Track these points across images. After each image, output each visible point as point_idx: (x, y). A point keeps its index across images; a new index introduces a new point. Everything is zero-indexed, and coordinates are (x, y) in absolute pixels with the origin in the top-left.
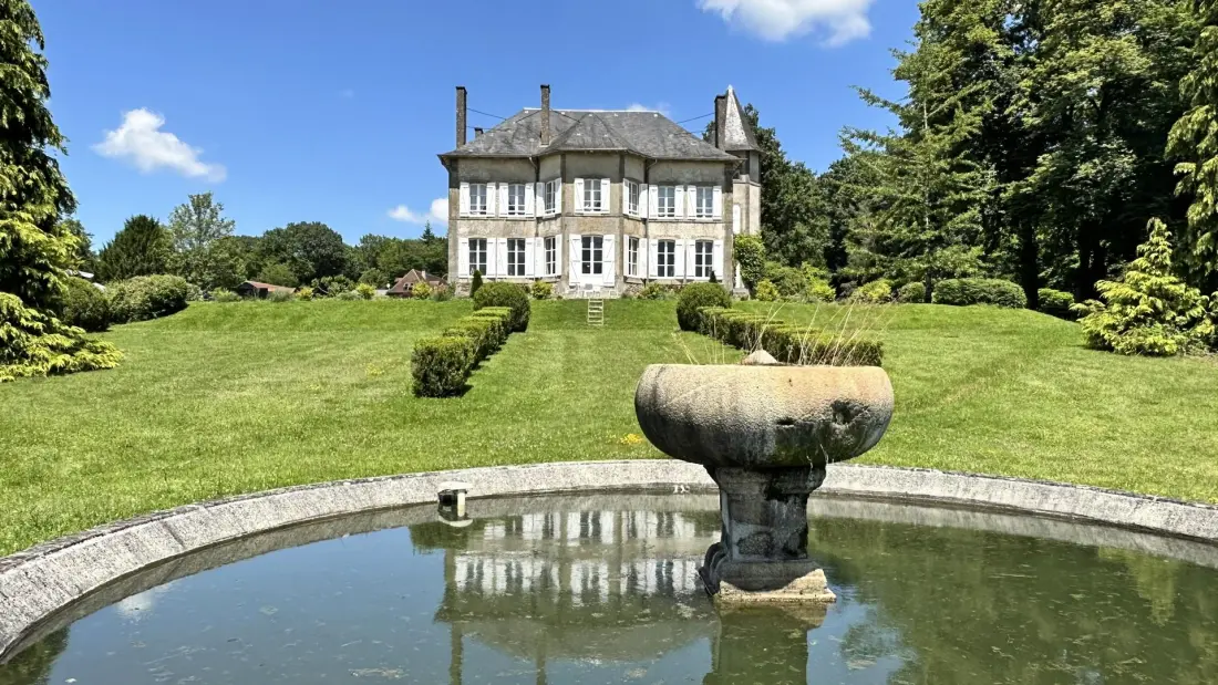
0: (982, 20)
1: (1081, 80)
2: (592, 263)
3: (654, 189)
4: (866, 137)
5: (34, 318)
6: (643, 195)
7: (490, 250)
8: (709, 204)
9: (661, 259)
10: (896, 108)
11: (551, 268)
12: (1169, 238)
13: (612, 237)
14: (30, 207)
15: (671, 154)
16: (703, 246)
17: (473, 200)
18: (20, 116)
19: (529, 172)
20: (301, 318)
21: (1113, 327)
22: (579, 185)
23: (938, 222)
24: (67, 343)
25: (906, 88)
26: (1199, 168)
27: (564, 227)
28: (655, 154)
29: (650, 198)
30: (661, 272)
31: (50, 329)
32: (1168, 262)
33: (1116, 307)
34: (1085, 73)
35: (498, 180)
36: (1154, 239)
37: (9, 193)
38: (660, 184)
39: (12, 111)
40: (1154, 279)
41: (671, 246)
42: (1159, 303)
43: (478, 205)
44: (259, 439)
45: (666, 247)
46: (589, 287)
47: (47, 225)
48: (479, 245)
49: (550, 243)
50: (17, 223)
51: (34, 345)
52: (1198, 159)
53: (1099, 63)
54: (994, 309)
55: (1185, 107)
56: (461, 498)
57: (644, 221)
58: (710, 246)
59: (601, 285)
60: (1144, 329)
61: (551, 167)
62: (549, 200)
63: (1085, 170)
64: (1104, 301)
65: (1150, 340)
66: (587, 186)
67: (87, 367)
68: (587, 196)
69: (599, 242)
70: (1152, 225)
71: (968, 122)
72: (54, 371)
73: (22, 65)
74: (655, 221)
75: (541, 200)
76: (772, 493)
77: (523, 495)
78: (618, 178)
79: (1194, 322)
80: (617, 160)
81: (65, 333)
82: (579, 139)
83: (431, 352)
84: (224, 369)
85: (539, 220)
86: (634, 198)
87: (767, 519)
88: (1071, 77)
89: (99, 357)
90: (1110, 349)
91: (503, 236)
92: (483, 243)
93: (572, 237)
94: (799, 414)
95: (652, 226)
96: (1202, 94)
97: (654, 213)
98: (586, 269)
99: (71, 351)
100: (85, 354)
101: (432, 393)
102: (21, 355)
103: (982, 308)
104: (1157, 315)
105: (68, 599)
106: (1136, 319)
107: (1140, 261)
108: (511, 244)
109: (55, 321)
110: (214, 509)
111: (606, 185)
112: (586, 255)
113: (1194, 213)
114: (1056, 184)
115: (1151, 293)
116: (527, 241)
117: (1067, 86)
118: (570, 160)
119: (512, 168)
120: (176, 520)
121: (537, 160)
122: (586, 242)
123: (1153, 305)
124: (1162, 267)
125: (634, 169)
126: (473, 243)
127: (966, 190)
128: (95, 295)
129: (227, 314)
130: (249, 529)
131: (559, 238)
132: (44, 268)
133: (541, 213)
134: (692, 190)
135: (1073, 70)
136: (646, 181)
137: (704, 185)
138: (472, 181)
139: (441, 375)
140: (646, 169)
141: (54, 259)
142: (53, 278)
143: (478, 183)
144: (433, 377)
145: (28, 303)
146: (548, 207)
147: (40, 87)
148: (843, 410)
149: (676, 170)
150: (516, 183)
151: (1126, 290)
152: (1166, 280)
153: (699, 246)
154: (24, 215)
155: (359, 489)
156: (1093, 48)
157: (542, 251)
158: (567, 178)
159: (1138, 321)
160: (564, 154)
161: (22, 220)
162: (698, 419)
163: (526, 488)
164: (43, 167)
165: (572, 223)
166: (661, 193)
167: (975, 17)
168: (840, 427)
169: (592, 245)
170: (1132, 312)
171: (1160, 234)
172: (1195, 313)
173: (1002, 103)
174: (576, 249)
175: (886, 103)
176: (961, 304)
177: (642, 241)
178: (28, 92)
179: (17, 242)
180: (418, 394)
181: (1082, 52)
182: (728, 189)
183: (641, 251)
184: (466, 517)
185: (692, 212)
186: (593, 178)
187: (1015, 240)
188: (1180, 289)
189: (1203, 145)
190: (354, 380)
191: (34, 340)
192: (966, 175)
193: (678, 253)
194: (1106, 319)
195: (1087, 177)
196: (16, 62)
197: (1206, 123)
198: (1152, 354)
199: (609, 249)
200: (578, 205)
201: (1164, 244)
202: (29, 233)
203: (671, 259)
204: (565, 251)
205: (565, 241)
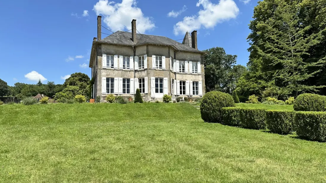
2: (159, 88)
3: (178, 62)
6: (174, 63)
7: (116, 83)
8: (196, 68)
9: (181, 88)
13: (167, 78)
15: (183, 50)
17: (108, 62)
19: (131, 52)
22: (154, 58)
27: (148, 74)
28: (178, 49)
29: (176, 65)
30: (181, 93)
35: (119, 55)
38: (180, 60)
41: (184, 83)
43: (110, 64)
45: (183, 83)
48: (110, 81)
49: (141, 80)
57: (175, 73)
58: (197, 83)
61: (139, 51)
62: (141, 64)
66: (157, 58)
68: (157, 62)
69: (161, 80)
74: (178, 73)
75: (137, 63)
85: (136, 71)
91: (121, 77)
92: (113, 80)
93: (152, 78)
95: (177, 75)
97: (178, 70)
98: (157, 91)
108: (124, 80)
111: (164, 59)
112: (157, 85)
116: (131, 79)
118: (150, 48)
119: (124, 50)
121: (135, 47)
122: (156, 80)
125: (172, 53)
126: (108, 80)
131: (146, 79)
133: (137, 68)
134: (191, 63)
136: (175, 59)
137: (194, 61)
138: (108, 54)
140: (175, 54)
143: (110, 55)
146: (140, 66)
149: (184, 55)
150: (126, 56)
153: (194, 83)
157: (137, 83)
158: (149, 55)
160: (147, 45)
165: (152, 73)
166: (180, 63)
169: (159, 81)
174: (153, 83)
177: (175, 81)
183: (175, 84)
185: (191, 71)
186: (159, 55)
193: (187, 85)
199: (166, 83)
200: (154, 66)
203: (184, 88)
204: (149, 83)
205: (149, 80)
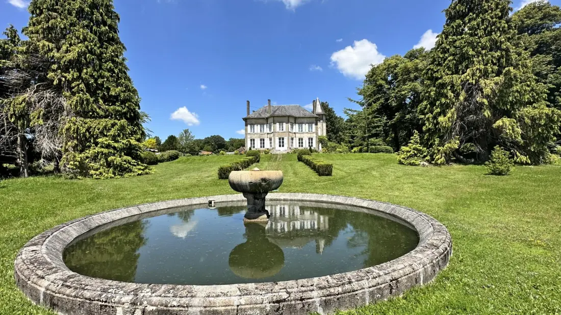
0: (381, 78)
1: (405, 93)
2: (281, 144)
3: (297, 125)
4: (350, 110)
5: (134, 162)
6: (294, 127)
7: (255, 142)
8: (312, 128)
9: (299, 143)
10: (357, 102)
11: (271, 146)
12: (418, 135)
13: (286, 137)
14: (134, 136)
15: (301, 116)
16: (311, 139)
17: (251, 129)
18: (132, 115)
19: (265, 121)
20: (206, 160)
21: (404, 158)
22: (278, 124)
23: (369, 131)
24: (142, 168)
25: (362, 97)
26: (425, 117)
27: (274, 135)
28: (297, 116)
29: (296, 128)
30: (299, 146)
31: (138, 165)
32: (419, 141)
33: (405, 153)
34: (406, 92)
35: (257, 124)
36: (415, 135)
37: (129, 133)
38: (299, 124)
39: (130, 113)
40: (414, 146)
41: (302, 140)
42: (416, 152)
44: (177, 190)
45: (301, 140)
46: (280, 150)
47: (139, 140)
48: (253, 140)
49: (270, 139)
50: (131, 140)
51: (134, 169)
52: (424, 114)
53: (411, 89)
54: (384, 154)
55: (422, 101)
56: (213, 202)
57: (295, 133)
58: (312, 139)
59: (283, 150)
60: (412, 159)
61: (270, 120)
62: (270, 129)
63: (408, 116)
64: (403, 151)
65: (412, 161)
66: (280, 125)
67: (147, 173)
68: (280, 127)
69: (283, 139)
70: (414, 132)
71: (376, 106)
72: (138, 175)
73: (133, 103)
74: (297, 133)
75: (268, 129)
76: (255, 198)
77: (230, 201)
78: (288, 122)
79: (425, 156)
80: (287, 118)
81: (142, 166)
82: (278, 113)
83: (222, 168)
84: (178, 173)
85: (268, 134)
86: (292, 128)
87: (254, 204)
88: (403, 93)
89: (150, 171)
90: (403, 164)
91: (259, 138)
92: (254, 140)
93: (276, 138)
94: (253, 181)
95: (297, 134)
96: (426, 98)
97: (297, 131)
98: (280, 146)
99: (143, 170)
100: (147, 171)
101: (222, 178)
102: (131, 171)
103: (381, 153)
104: (415, 155)
105: (109, 221)
106: (410, 156)
107: (412, 141)
108: (261, 140)
109: (139, 163)
110: (151, 204)
111: (284, 124)
112: (280, 142)
113: (424, 128)
114: (400, 121)
115: (414, 149)
116: (265, 139)
117: (402, 95)
119: (261, 121)
120: (141, 206)
121: (267, 119)
122: (280, 139)
123: (414, 152)
124: (417, 143)
125: (292, 120)
126: (251, 140)
127: (376, 123)
128: (155, 156)
129: (188, 160)
130: (159, 209)
131: (273, 138)
132: (137, 150)
133: (269, 132)
134: (307, 125)
135: (404, 91)
136: (295, 123)
137: (310, 123)
138: (251, 124)
139: (224, 174)
140: (295, 120)
141: (140, 148)
142: (139, 152)
143: (252, 125)
144: (223, 175)
145: (133, 158)
146: (270, 130)
147: (137, 107)
148: (264, 180)
149: (303, 120)
150: (262, 124)
151: (407, 149)
152: (418, 146)
153: (309, 139)
154: (132, 138)
155: (189, 200)
156: (409, 85)
157: (269, 142)
158: (274, 123)
159: (411, 156)
160: (274, 117)
161: (132, 139)
162: (235, 183)
163: (231, 200)
164: (138, 126)
165: (276, 134)
166: (299, 126)
167: (379, 78)
168: (264, 184)
169: (281, 140)
170: (409, 154)
171: (416, 134)
172: (425, 154)
173: (387, 100)
174: (277, 141)
175: (355, 101)
176: (375, 153)
177: (294, 138)
178: (134, 109)
179: (130, 144)
180: (220, 178)
181: (406, 86)
182: (316, 124)
183: (294, 141)
184: (214, 206)
185: (307, 131)
186: (281, 122)
187: (393, 135)
188: (421, 148)
189: (426, 111)
190: (207, 175)
191: (134, 167)
192: (376, 119)
193: (304, 141)
194: (403, 156)
195: (408, 118)
196: (132, 102)
197: (426, 105)
198: (413, 165)
199: (286, 141)
200: (278, 129)
201: (417, 137)
202: (133, 142)
203: (302, 143)
204: (274, 142)
205: (274, 139)
